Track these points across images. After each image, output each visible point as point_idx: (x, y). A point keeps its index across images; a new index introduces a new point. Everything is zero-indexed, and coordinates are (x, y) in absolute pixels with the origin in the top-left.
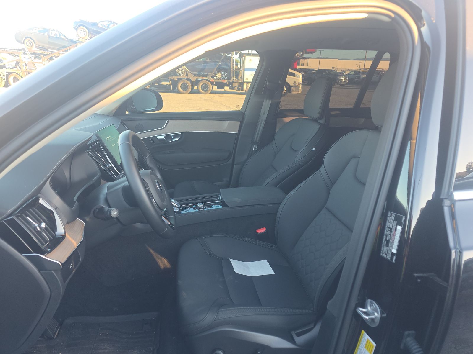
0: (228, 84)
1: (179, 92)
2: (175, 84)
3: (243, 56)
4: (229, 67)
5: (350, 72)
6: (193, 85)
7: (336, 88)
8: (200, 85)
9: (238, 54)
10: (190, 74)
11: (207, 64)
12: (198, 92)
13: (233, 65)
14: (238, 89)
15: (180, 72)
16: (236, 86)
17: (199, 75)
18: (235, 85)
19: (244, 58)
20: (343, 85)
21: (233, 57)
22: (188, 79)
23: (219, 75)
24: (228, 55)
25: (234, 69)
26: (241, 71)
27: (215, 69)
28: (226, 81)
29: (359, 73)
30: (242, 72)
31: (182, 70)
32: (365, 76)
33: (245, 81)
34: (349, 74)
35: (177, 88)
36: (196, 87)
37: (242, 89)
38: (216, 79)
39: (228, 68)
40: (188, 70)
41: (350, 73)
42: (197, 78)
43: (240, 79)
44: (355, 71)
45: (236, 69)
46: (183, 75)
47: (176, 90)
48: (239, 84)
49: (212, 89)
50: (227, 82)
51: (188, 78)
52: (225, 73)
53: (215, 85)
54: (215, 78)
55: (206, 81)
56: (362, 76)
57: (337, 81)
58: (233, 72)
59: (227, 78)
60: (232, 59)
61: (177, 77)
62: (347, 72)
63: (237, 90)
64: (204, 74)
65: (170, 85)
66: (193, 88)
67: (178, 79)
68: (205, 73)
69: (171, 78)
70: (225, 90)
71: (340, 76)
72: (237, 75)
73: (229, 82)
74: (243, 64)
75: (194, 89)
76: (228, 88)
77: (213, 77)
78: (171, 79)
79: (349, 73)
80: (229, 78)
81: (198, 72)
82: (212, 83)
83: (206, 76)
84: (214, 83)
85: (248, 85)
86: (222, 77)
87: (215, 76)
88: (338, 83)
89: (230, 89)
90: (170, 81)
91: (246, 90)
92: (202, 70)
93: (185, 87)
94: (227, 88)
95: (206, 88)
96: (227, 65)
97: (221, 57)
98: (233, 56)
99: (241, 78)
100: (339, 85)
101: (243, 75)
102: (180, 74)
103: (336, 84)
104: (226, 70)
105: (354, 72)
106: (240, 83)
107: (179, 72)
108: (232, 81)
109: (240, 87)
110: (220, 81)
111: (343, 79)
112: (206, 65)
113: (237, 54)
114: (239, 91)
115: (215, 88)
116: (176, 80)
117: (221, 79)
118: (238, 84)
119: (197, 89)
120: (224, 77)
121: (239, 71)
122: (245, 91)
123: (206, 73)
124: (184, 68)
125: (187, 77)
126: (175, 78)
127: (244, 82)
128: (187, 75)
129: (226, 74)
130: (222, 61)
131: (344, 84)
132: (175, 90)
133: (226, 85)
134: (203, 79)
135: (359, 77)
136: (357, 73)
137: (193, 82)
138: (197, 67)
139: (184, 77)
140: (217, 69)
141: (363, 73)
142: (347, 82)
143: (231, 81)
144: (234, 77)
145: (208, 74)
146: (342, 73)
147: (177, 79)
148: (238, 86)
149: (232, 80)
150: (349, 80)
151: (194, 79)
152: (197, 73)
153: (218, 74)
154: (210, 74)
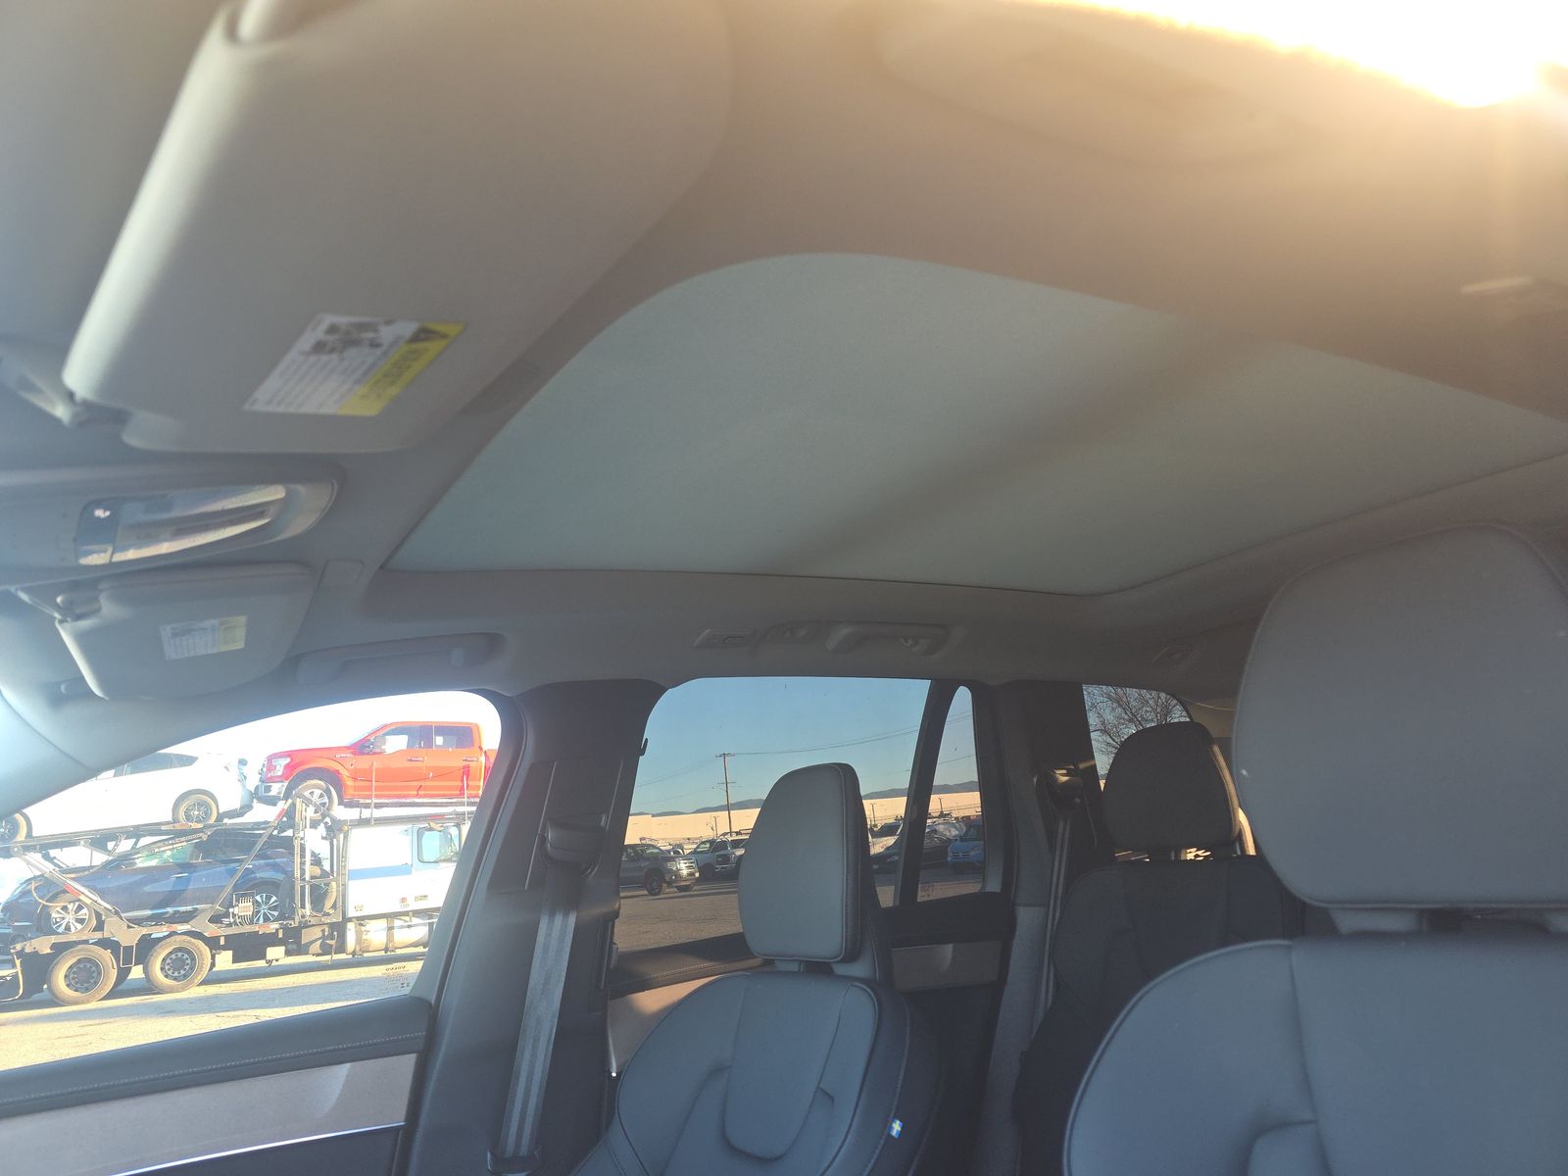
0: (281, 936)
1: (55, 1001)
2: (38, 969)
3: (340, 830)
4: (285, 872)
5: (698, 847)
6: (127, 961)
7: (666, 898)
8: (157, 957)
9: (322, 825)
10: (116, 918)
11: (195, 874)
12: (148, 987)
13: (303, 863)
14: (326, 950)
15: (70, 918)
16: (316, 940)
17: (157, 920)
18: (313, 935)
19: (346, 838)
20: (686, 888)
21: (302, 839)
22: (105, 943)
23: (244, 908)
24: (283, 834)
25: (307, 878)
26: (334, 884)
27: (229, 889)
28: (274, 926)
29: (724, 844)
30: (338, 886)
31: (80, 908)
32: (740, 852)
33: (351, 913)
34: (695, 852)
35: (49, 988)
36: (141, 967)
37: (341, 949)
38: (230, 925)
39: (280, 877)
40: (108, 906)
41: (699, 850)
42: (145, 931)
43: (331, 911)
44: (712, 842)
45: (312, 877)
46: (79, 926)
47: (44, 995)
48: (327, 929)
49: (213, 965)
50: (277, 930)
51: (106, 935)
52: (269, 898)
53: (225, 948)
54: (226, 921)
55: (189, 938)
56: (734, 853)
57: (667, 879)
58: (303, 888)
59: (276, 913)
60: (297, 843)
61: (54, 939)
62: (689, 848)
63: (318, 955)
64: (178, 911)
65: (15, 977)
66: (123, 973)
67: (54, 946)
68: (182, 909)
69: (23, 949)
70: (270, 962)
71: (672, 859)
72: (318, 896)
73: (285, 929)
74: (339, 855)
75: (131, 976)
76: (281, 949)
77: (215, 919)
78: (21, 954)
79: (695, 849)
80: (285, 912)
81: (152, 909)
82: (213, 944)
83: (186, 917)
84: (222, 942)
85: (363, 928)
86: (258, 912)
87: (227, 915)
88: (670, 884)
89: (288, 953)
90: (18, 962)
91: (358, 948)
92: (170, 899)
93: (85, 977)
94: (275, 953)
95: (182, 965)
96: (275, 867)
97: (255, 843)
98: (301, 834)
99: (334, 906)
100: (676, 890)
101: (344, 896)
102: (68, 928)
103: (665, 885)
104: (270, 886)
105: (708, 845)
106: (332, 926)
107: (63, 918)
108: (297, 925)
109: (332, 942)
110: (248, 929)
111: (683, 867)
112: (188, 880)
113: (316, 828)
114: (327, 958)
115: (225, 960)
116: (49, 951)
117: (251, 923)
118: (323, 931)
119: (143, 976)
120: (265, 914)
121: (327, 885)
122: (354, 953)
123: (189, 908)
124: (88, 901)
125: (98, 935)
126: (43, 945)
127: (346, 920)
128: (100, 927)
129: (274, 898)
130: (259, 857)
131: (687, 883)
132: (36, 997)
133: (272, 940)
134: (173, 934)
135: (726, 859)
136: (717, 846)
137: (128, 950)
138: (148, 888)
139: (84, 938)
140: (236, 888)
141: (736, 844)
142: (697, 875)
143: (294, 924)
144: (308, 906)
145: (196, 909)
146: (676, 851)
147: (51, 948)
148: (324, 937)
149: (297, 918)
150: (700, 870)
151: (129, 937)
152: (148, 912)
153: (240, 905)
154: (203, 911)
